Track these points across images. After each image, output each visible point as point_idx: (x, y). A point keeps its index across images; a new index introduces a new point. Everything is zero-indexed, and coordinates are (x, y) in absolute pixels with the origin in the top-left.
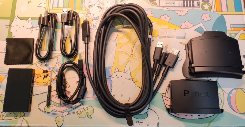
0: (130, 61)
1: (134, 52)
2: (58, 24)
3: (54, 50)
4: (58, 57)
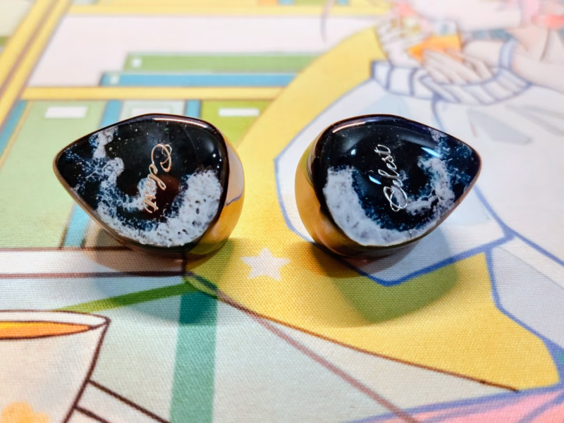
2: (136, 63)
3: (61, 248)
4: (108, 322)
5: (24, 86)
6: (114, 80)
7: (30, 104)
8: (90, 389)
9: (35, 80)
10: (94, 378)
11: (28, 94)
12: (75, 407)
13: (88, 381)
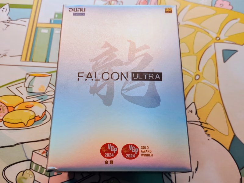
0: (194, 87)
1: (201, 71)
2: (57, 16)
3: (46, 62)
4: (52, 75)
5: (37, 23)
6: (52, 22)
7: (38, 28)
8: (50, 84)
9: (39, 22)
10: (51, 82)
11: (38, 26)
12: (48, 86)
13: (50, 83)
